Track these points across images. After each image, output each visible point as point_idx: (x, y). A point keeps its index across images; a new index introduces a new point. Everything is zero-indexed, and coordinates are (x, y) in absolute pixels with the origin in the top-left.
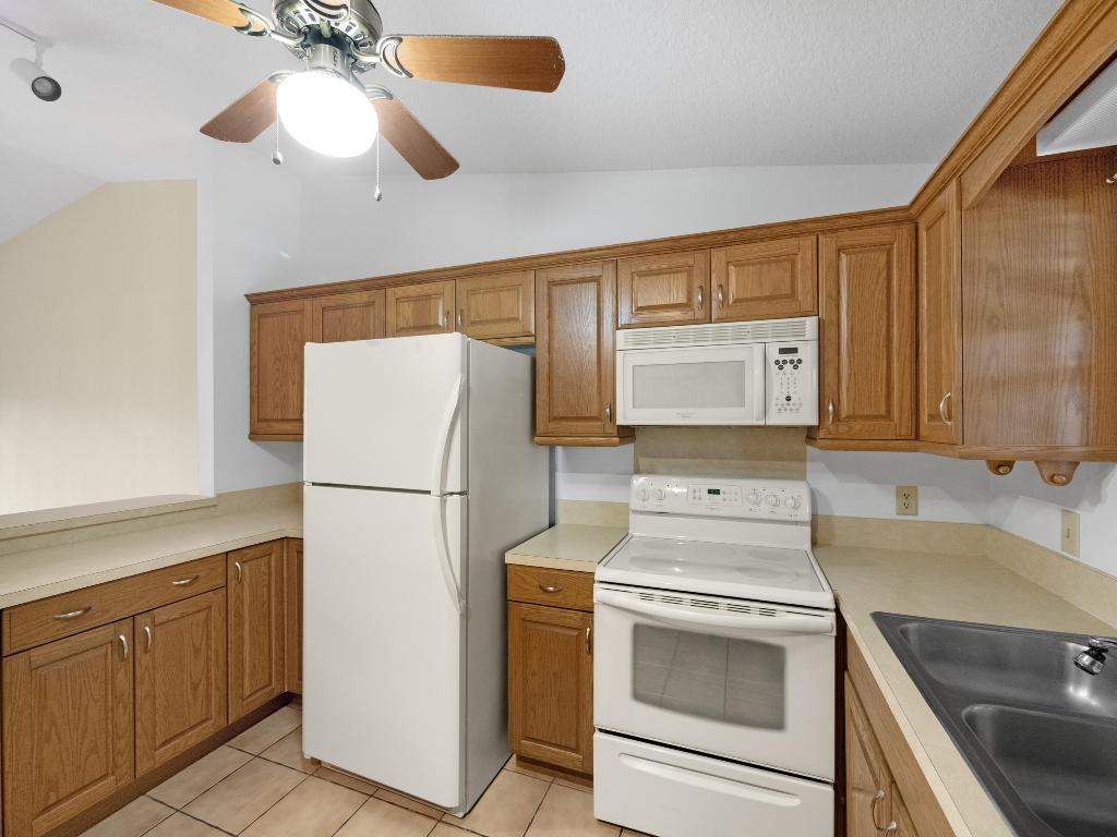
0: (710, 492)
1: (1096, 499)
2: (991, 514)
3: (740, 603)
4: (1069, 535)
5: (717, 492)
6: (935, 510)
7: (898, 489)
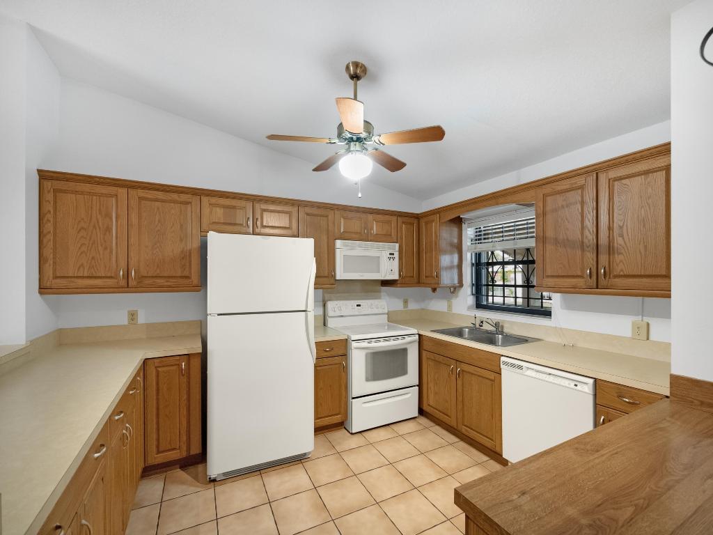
0: (357, 306)
1: (457, 297)
2: (423, 305)
3: (386, 338)
4: (450, 307)
5: (359, 305)
6: (413, 306)
7: (404, 300)
